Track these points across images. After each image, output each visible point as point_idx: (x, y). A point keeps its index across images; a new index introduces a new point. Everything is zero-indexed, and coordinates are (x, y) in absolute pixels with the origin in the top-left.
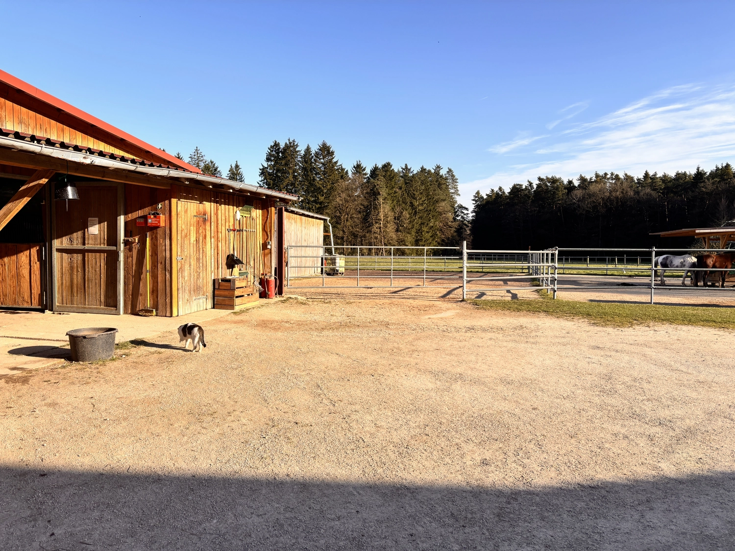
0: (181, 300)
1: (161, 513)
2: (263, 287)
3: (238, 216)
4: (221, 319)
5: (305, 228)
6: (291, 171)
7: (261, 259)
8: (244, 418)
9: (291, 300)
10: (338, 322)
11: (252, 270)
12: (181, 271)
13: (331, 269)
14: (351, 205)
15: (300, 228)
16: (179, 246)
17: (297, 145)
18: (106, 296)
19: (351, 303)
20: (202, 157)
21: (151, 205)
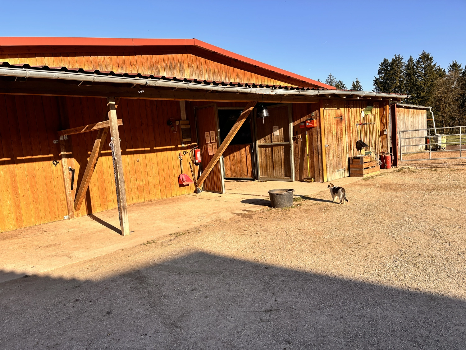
0: (329, 172)
1: (333, 299)
2: (383, 161)
3: (363, 114)
4: (355, 183)
5: (411, 117)
6: (397, 78)
7: (380, 142)
8: (379, 247)
9: (404, 170)
10: (445, 185)
11: (374, 150)
12: (328, 154)
13: (434, 146)
14: (449, 96)
15: (407, 118)
16: (326, 138)
17: (402, 58)
18: (285, 171)
19: (455, 170)
20: (334, 79)
21: (308, 114)
